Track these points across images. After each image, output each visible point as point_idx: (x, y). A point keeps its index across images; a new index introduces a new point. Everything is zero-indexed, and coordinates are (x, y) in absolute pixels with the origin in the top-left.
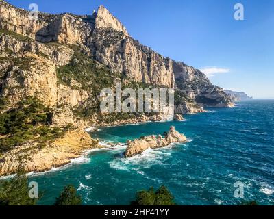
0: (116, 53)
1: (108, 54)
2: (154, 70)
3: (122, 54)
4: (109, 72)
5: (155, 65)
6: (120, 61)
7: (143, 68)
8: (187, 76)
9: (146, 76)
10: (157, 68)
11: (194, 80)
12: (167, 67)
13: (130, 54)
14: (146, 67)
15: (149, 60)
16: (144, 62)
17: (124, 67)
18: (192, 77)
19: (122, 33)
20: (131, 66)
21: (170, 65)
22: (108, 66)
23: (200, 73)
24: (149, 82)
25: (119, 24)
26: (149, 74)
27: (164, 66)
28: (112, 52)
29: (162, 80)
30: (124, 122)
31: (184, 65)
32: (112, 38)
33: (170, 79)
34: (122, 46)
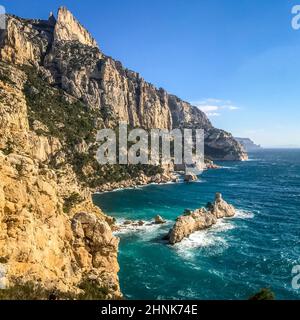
0: (91, 79)
1: (79, 81)
2: (146, 107)
3: (100, 81)
4: (86, 109)
5: (147, 99)
6: (97, 92)
7: (129, 104)
8: (182, 116)
9: (135, 115)
10: (149, 104)
11: (192, 122)
12: (162, 102)
13: (110, 82)
14: (133, 102)
15: (138, 92)
16: (130, 94)
17: (102, 101)
18: (188, 118)
19: (96, 51)
20: (113, 99)
21: (166, 100)
22: (81, 99)
23: (199, 111)
24: (138, 124)
25: (88, 36)
26: (138, 112)
27: (158, 101)
28: (84, 78)
29: (156, 122)
30: (116, 185)
31: (179, 100)
32: (83, 56)
33: (166, 120)
34: (100, 70)
